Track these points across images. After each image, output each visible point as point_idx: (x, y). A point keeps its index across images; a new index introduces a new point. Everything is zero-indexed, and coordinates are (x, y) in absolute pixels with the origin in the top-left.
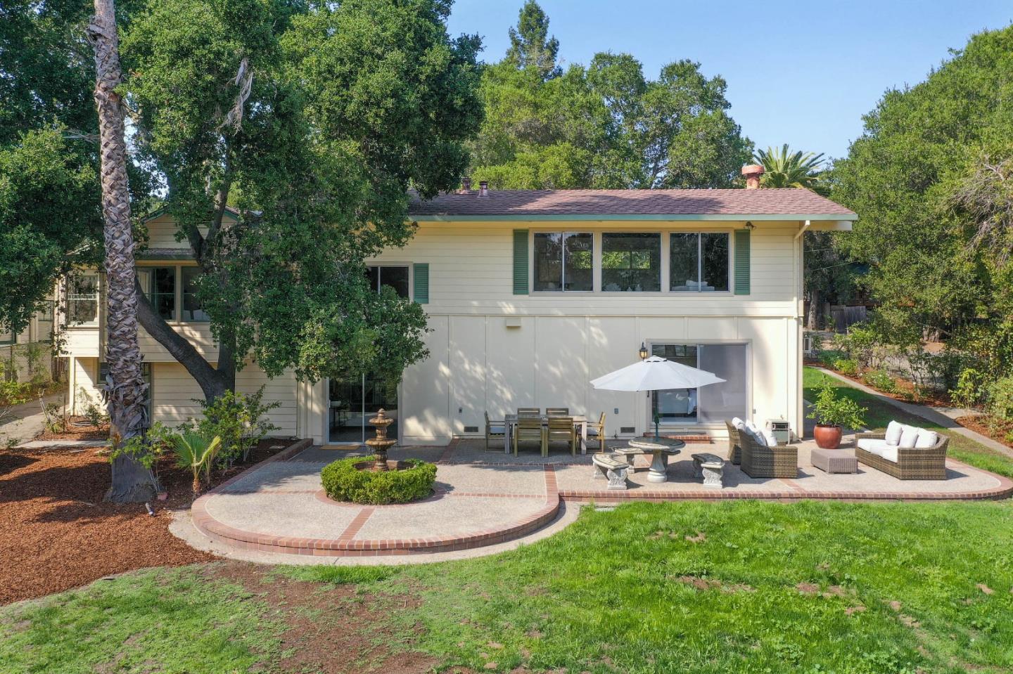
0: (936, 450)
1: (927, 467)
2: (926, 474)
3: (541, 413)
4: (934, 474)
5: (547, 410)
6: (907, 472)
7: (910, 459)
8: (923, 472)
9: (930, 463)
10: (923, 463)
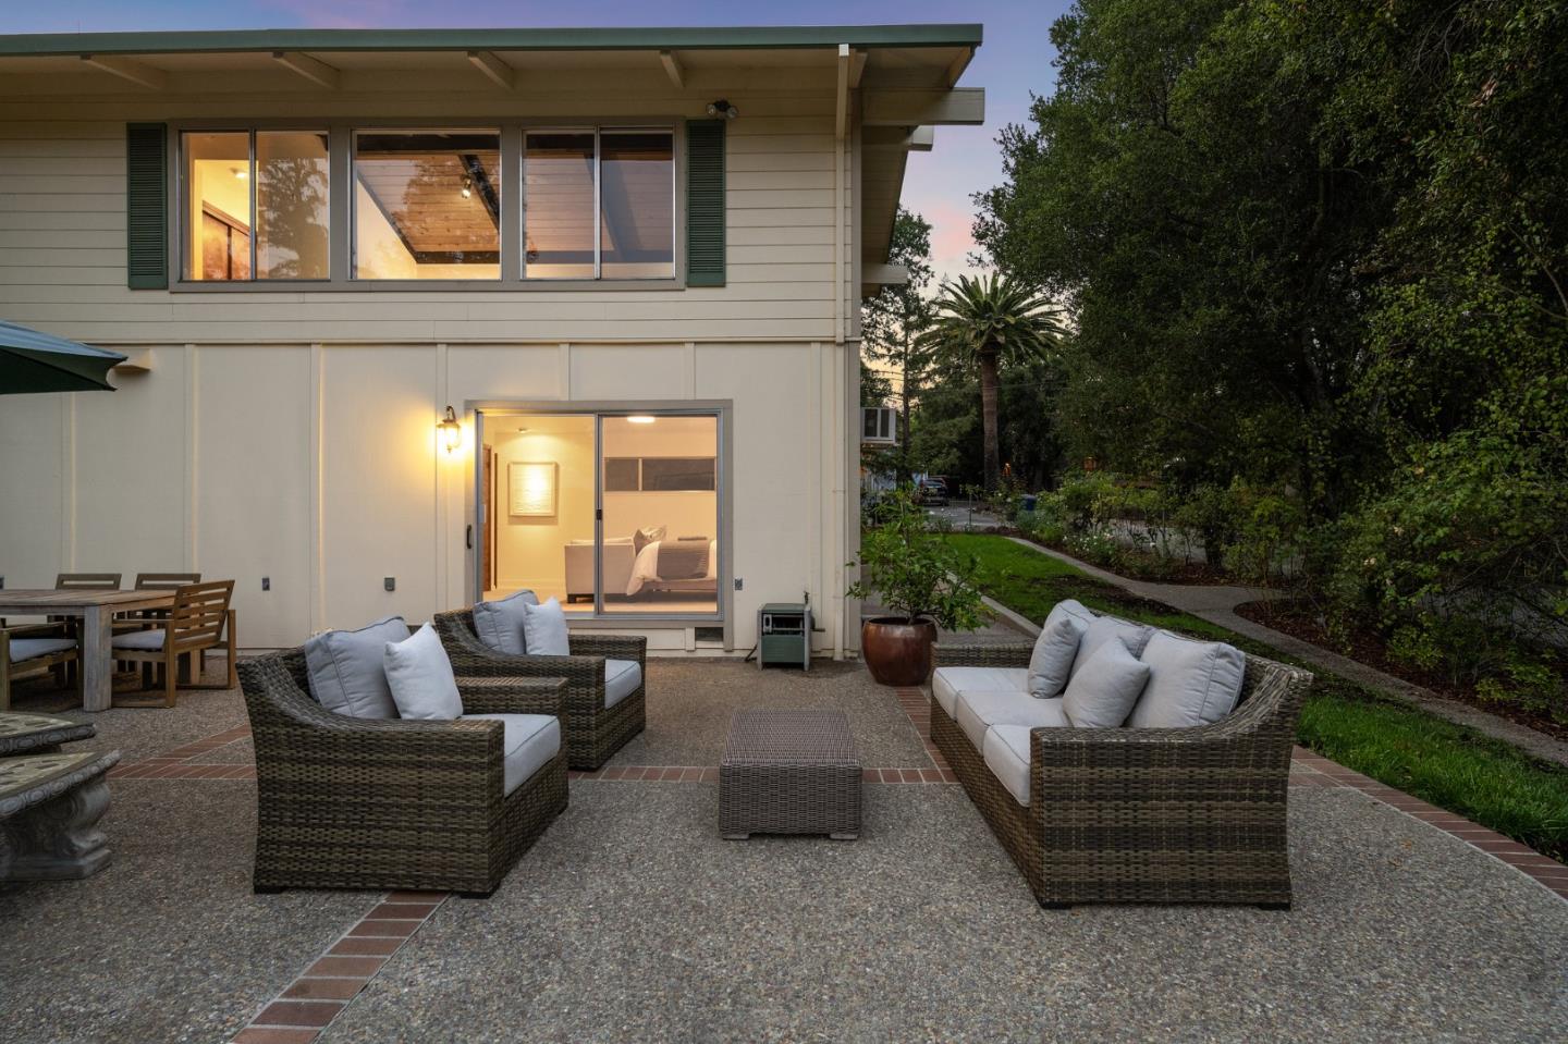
0: (1238, 743)
1: (1189, 837)
2: (1184, 874)
3: (123, 587)
4: (1222, 875)
5: (141, 577)
6: (1076, 865)
7: (1096, 794)
8: (1164, 864)
9: (1199, 817)
10: (1163, 814)
